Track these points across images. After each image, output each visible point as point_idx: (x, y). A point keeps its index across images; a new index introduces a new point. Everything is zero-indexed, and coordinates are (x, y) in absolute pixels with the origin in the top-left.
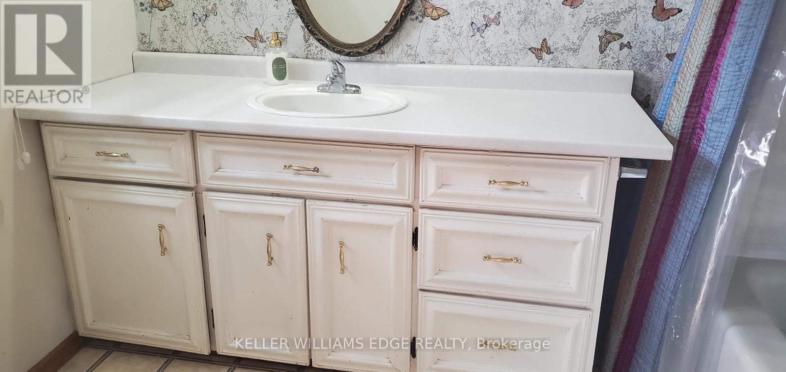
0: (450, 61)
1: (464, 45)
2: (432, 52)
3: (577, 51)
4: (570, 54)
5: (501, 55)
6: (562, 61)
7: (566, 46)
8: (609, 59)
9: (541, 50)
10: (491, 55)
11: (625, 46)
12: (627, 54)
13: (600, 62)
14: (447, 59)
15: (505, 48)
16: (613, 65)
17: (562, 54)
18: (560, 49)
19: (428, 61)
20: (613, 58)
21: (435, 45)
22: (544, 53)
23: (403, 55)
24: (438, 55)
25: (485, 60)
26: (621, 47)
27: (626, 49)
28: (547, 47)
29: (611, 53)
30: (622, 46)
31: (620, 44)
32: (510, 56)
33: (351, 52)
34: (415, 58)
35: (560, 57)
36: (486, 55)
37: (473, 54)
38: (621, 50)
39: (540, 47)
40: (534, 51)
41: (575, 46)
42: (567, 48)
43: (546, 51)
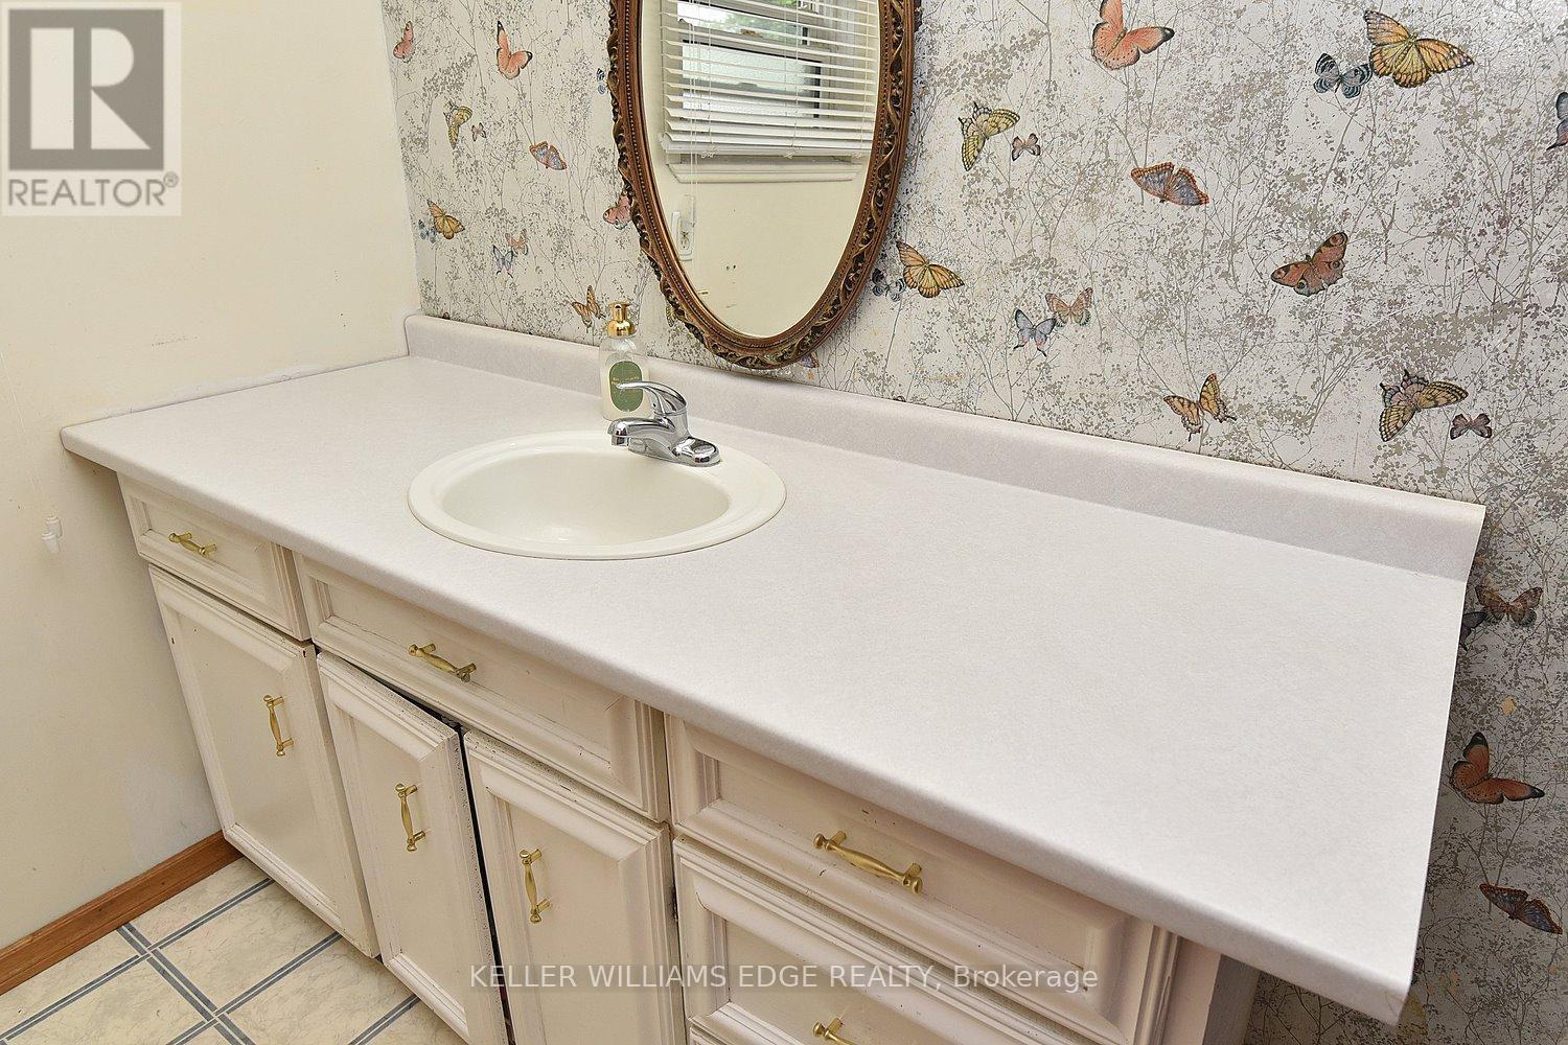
0: (963, 406)
1: (995, 369)
2: (921, 376)
3: (1309, 422)
4: (1286, 428)
5: (1087, 405)
6: (1260, 445)
7: (1275, 402)
8: (1410, 460)
9: (1199, 405)
10: (1062, 403)
11: (1469, 426)
12: (1473, 452)
13: (1381, 463)
14: (954, 398)
15: (1100, 389)
16: (1423, 480)
17: (1260, 424)
18: (1256, 408)
19: (911, 395)
20: (1423, 458)
21: (929, 358)
22: (1208, 416)
23: (858, 375)
24: (933, 386)
25: (1046, 413)
26: (1456, 427)
27: (1471, 438)
28: (1216, 399)
29: (1419, 441)
30: (1458, 427)
31: (1451, 416)
32: (1114, 412)
33: (748, 358)
34: (881, 385)
35: (1255, 435)
36: (1051, 400)
37: (1018, 396)
38: (1453, 438)
39: (1196, 399)
40: (1179, 406)
41: (1301, 409)
42: (1277, 410)
43: (1215, 410)
